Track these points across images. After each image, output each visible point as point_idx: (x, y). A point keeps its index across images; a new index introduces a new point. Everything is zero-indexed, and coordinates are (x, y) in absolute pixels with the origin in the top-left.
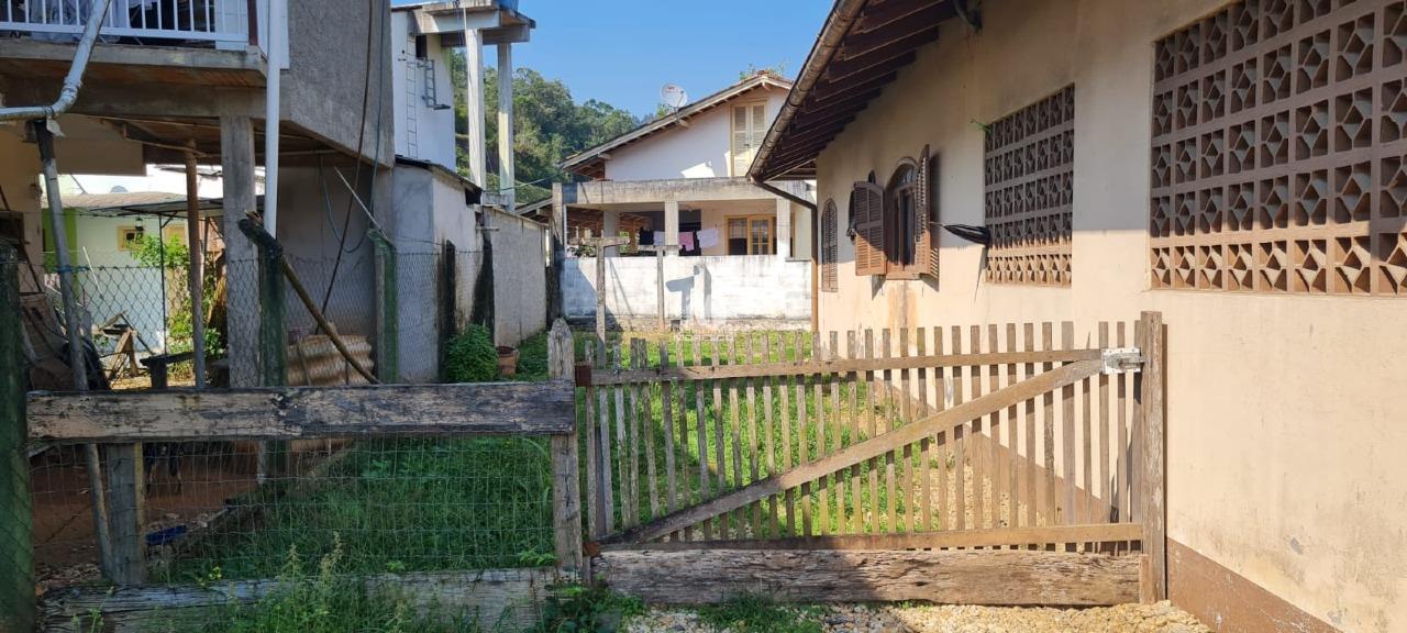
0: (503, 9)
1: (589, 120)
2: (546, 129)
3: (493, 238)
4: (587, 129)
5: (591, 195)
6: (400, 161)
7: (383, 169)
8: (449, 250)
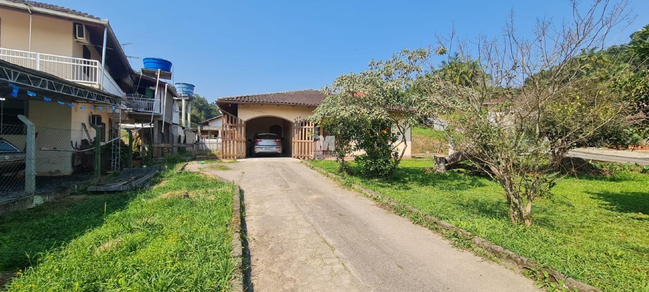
0: (189, 96)
1: (212, 108)
2: (200, 109)
3: (187, 135)
4: (212, 110)
5: (206, 128)
6: (173, 124)
7: (171, 125)
8: (180, 136)
